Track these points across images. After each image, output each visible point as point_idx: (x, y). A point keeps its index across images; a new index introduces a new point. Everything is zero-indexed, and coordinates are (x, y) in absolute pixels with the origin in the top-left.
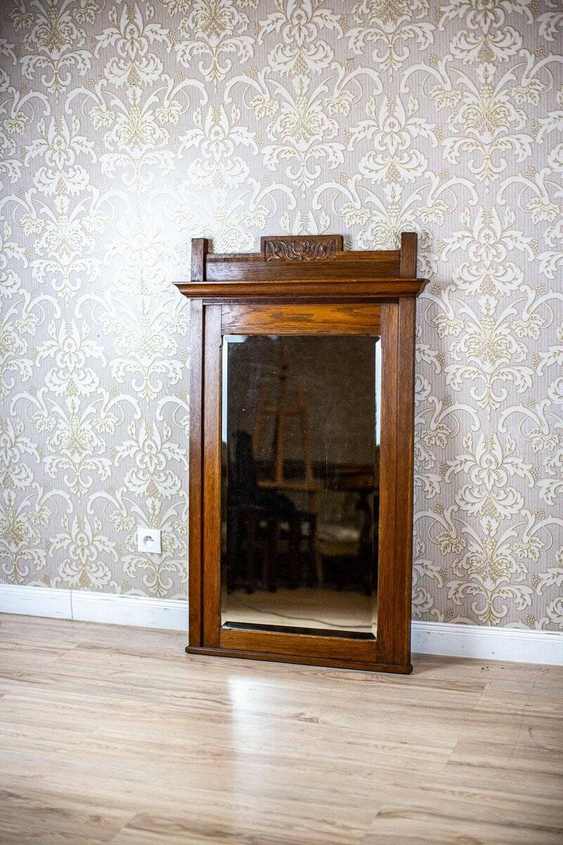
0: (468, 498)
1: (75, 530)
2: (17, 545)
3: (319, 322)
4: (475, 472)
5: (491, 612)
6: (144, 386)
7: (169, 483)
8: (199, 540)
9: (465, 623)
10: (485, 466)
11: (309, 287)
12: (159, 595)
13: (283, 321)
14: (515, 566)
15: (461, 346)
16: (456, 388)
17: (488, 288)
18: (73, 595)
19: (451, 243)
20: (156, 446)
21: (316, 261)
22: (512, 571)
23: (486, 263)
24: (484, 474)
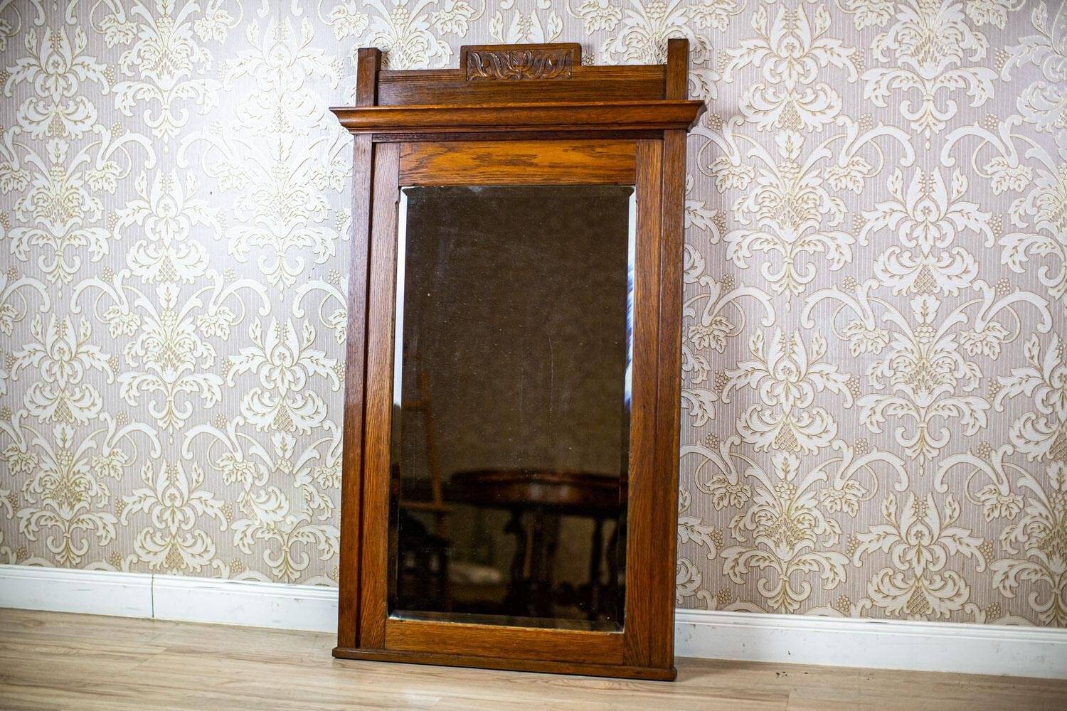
0: (756, 424)
1: (162, 483)
2: (72, 507)
3: (544, 167)
4: (766, 386)
5: (785, 593)
6: (276, 265)
7: (309, 409)
8: (357, 488)
9: (746, 611)
10: (781, 377)
11: (534, 113)
12: (286, 579)
13: (492, 164)
14: (823, 525)
15: (750, 202)
16: (741, 264)
17: (791, 121)
18: (156, 581)
19: (738, 57)
20: (292, 355)
21: (541, 80)
22: (819, 531)
23: (787, 84)
24: (779, 390)
